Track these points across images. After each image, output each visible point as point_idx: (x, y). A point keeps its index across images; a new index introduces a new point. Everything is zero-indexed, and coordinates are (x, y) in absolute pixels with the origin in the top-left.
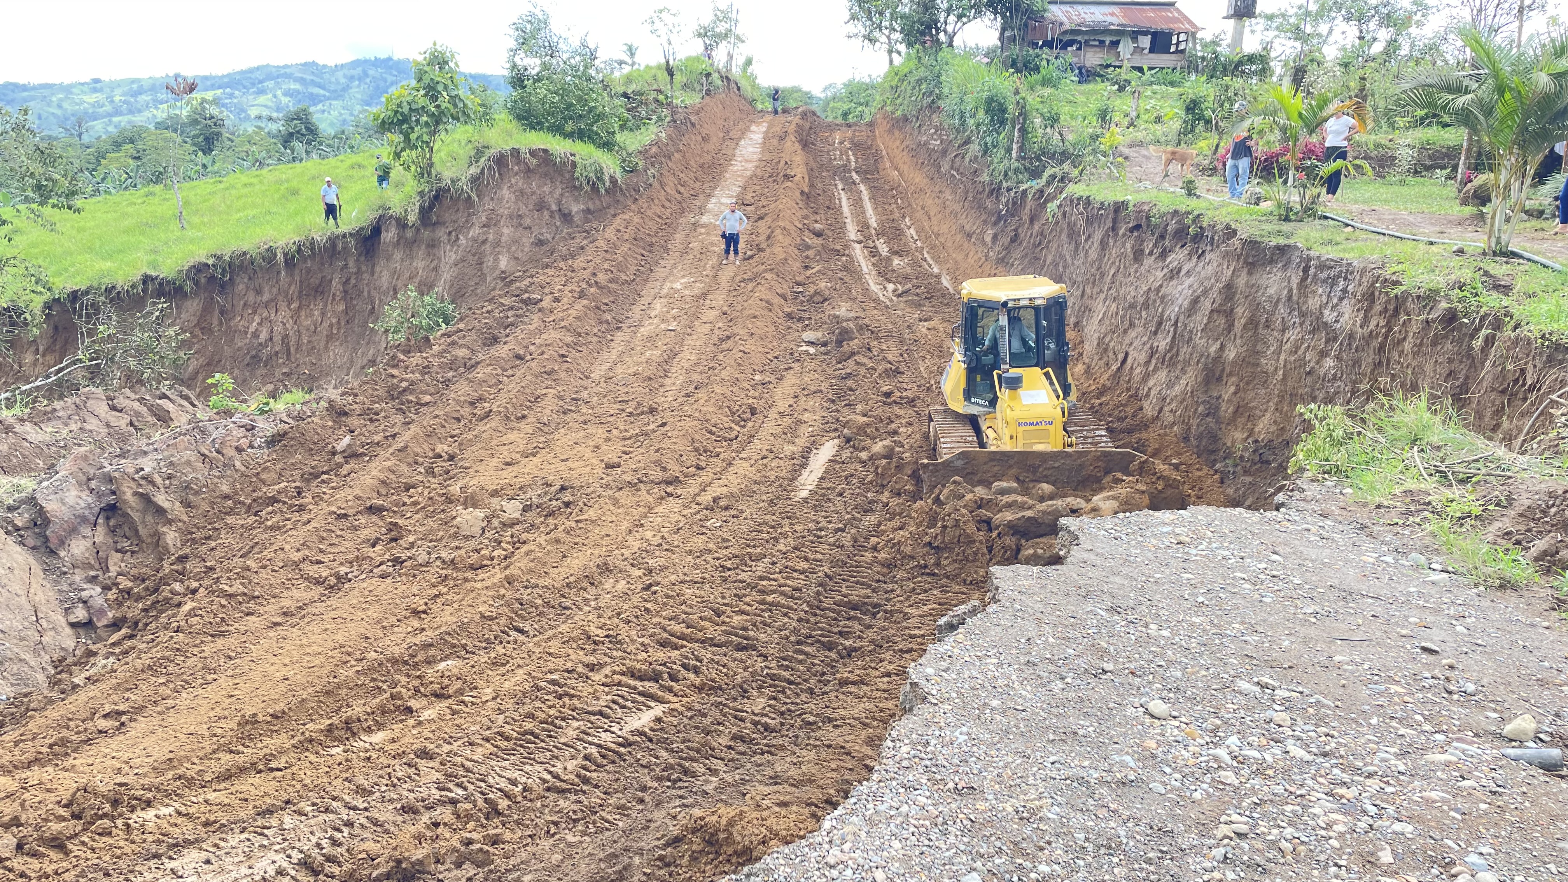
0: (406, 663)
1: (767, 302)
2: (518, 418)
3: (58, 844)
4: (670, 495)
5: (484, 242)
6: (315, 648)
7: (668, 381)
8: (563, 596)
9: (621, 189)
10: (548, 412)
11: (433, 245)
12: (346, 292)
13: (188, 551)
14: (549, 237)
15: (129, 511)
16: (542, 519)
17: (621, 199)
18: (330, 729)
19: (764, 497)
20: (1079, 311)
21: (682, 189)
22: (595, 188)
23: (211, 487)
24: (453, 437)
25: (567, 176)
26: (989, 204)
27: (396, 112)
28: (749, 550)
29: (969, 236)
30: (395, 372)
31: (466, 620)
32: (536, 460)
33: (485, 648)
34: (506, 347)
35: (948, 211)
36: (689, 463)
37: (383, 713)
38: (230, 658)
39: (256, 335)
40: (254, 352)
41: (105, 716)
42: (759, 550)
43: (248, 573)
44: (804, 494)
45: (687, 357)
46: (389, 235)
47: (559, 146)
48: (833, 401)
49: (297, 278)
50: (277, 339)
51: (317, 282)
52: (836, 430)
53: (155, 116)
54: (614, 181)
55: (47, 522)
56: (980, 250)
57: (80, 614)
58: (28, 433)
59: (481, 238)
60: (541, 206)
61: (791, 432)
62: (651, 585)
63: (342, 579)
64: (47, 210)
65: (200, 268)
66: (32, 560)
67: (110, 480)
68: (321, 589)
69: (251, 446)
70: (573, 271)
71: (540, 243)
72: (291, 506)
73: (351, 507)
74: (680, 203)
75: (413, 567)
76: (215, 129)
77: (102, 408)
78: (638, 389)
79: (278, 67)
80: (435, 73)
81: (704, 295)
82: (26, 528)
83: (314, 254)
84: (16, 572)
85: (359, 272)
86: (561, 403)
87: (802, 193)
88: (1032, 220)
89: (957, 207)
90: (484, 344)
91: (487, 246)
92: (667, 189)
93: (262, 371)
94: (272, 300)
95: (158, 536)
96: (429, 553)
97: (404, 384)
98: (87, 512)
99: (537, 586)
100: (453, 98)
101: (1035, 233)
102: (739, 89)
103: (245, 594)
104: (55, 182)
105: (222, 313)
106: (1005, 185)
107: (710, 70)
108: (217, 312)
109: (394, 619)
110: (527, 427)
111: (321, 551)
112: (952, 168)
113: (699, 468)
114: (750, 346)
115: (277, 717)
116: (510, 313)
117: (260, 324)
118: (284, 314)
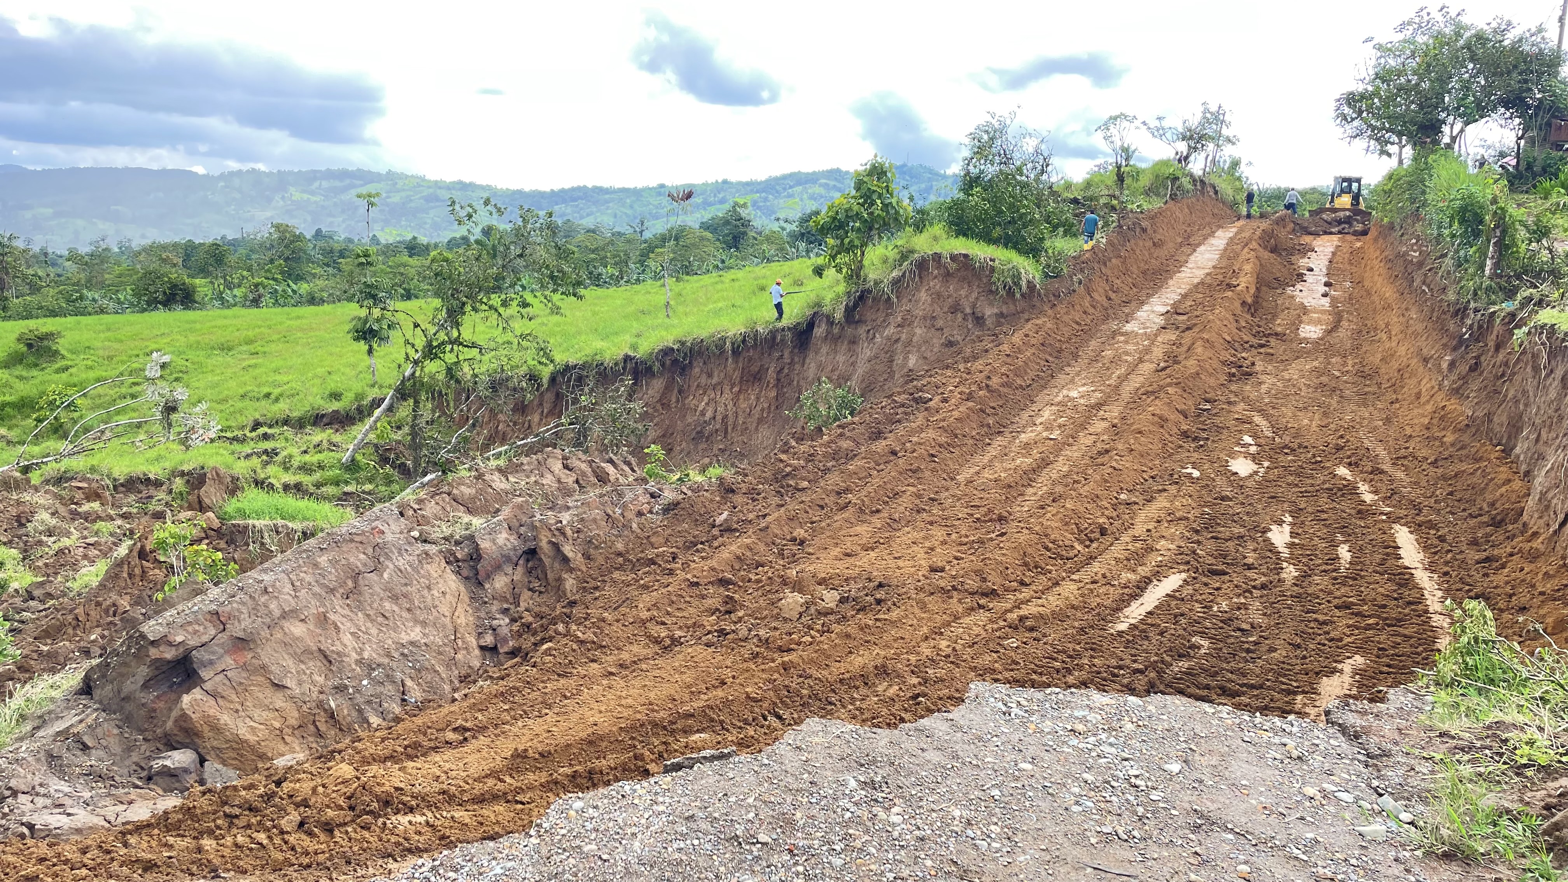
0: (665, 728)
1: (1160, 418)
2: (872, 512)
3: (329, 828)
4: (981, 607)
5: (897, 341)
6: (630, 701)
7: (1030, 491)
8: (833, 691)
9: (1039, 295)
10: (901, 509)
11: (853, 342)
12: (778, 380)
13: (577, 597)
14: (959, 338)
15: (543, 557)
16: (853, 613)
17: (1038, 304)
18: (574, 776)
19: (1076, 624)
20: (1531, 458)
21: (1113, 296)
22: (1010, 293)
23: (609, 544)
24: (812, 523)
25: (985, 280)
26: (1452, 326)
27: (835, 218)
28: (1034, 676)
29: (1426, 360)
30: (783, 457)
31: (731, 698)
32: (872, 554)
33: (740, 728)
34: (884, 443)
35: (1410, 331)
36: (1013, 577)
37: (624, 770)
38: (566, 697)
39: (703, 414)
40: (699, 429)
41: (455, 730)
42: (1044, 678)
43: (603, 624)
44: (1123, 627)
45: (1061, 466)
46: (819, 331)
47: (979, 251)
48: (1197, 532)
49: (741, 365)
50: (719, 418)
51: (757, 369)
52: (1188, 563)
53: (703, 217)
54: (1031, 285)
55: (480, 558)
56: (1434, 377)
57: (489, 639)
58: (493, 481)
59: (894, 338)
60: (955, 309)
61: (1136, 558)
62: (918, 695)
63: (676, 642)
64: (556, 297)
65: (667, 352)
66: (462, 589)
67: (533, 527)
68: (657, 648)
69: (651, 512)
70: (968, 374)
71: (950, 344)
72: (664, 569)
73: (706, 577)
74: (1106, 309)
75: (734, 641)
76: (742, 229)
77: (557, 466)
78: (995, 494)
79: (808, 174)
80: (873, 184)
81: (1099, 406)
82: (464, 561)
83: (756, 344)
84: (447, 596)
85: (792, 363)
86: (917, 501)
87: (1244, 303)
88: (1498, 348)
89: (1420, 327)
90: (870, 438)
91: (899, 345)
92: (1095, 295)
93: (704, 446)
94: (719, 383)
95: (560, 580)
96: (750, 630)
97: (788, 469)
98: (512, 553)
99: (811, 677)
100: (886, 206)
101: (1498, 363)
102: (1216, 192)
103: (594, 642)
104: (564, 273)
105: (680, 392)
106: (1472, 305)
107: (1179, 174)
108: (676, 391)
109: (704, 687)
110: (877, 522)
111: (668, 613)
112: (1424, 283)
113: (1022, 583)
114: (1126, 463)
115: (543, 756)
116: (900, 411)
117: (707, 404)
118: (727, 395)
